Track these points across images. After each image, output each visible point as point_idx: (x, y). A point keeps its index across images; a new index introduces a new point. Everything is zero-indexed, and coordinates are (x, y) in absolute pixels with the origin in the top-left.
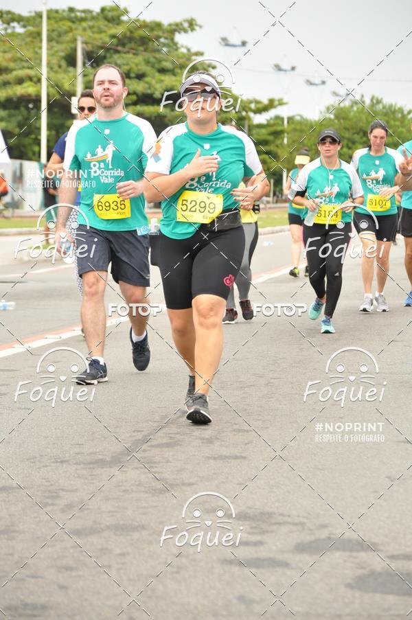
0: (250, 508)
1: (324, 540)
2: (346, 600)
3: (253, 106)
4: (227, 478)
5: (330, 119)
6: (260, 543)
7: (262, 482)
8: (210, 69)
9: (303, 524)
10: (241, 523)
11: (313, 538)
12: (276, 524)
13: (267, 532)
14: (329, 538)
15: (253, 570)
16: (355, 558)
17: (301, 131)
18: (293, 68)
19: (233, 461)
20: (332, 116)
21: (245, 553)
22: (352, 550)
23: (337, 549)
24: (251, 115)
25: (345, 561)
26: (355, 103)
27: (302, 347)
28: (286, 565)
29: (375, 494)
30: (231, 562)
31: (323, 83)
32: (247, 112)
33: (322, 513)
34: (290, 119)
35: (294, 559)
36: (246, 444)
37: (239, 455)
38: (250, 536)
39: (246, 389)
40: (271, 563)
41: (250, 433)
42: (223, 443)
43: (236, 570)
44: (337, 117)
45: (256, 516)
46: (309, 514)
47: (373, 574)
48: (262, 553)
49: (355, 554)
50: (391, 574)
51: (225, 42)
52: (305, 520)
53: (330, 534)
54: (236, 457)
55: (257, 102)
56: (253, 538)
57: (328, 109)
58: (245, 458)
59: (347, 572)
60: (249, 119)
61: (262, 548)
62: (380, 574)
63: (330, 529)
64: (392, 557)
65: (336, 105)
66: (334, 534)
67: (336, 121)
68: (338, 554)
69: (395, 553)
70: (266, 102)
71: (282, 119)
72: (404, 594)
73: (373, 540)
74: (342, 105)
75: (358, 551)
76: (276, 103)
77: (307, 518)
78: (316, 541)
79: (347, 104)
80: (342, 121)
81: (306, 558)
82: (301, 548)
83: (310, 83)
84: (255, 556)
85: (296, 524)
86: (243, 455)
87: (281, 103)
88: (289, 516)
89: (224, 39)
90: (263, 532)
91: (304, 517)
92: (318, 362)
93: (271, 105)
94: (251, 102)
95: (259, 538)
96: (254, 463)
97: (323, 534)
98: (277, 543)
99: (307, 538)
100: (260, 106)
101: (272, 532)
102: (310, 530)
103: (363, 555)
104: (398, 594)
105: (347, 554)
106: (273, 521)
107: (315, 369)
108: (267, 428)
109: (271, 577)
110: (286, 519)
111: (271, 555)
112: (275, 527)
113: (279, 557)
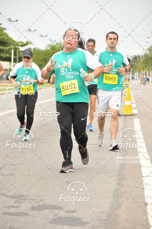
0: (15, 194)
1: (42, 205)
2: (49, 228)
3: (20, 44)
4: (7, 182)
5: (49, 50)
6: (18, 207)
7: (20, 184)
8: (4, 30)
9: (34, 199)
10: (11, 199)
11: (38, 205)
12: (24, 199)
13: (21, 202)
14: (44, 205)
15: (16, 217)
16: (54, 212)
17: (38, 54)
18: (35, 30)
19: (9, 176)
20: (49, 49)
21: (13, 210)
22: (52, 209)
23: (47, 209)
24: (19, 47)
25: (49, 213)
26: (58, 44)
27: (37, 134)
28: (27, 215)
29: (62, 188)
30: (7, 214)
31: (46, 36)
32: (18, 46)
33: (42, 195)
34: (34, 49)
35: (31, 212)
36: (14, 170)
37: (11, 174)
38: (14, 204)
39: (15, 149)
40: (22, 214)
41: (16, 165)
42: (6, 169)
43: (9, 217)
44: (51, 49)
45: (17, 196)
46: (37, 196)
47: (60, 218)
48: (19, 210)
49: (53, 211)
50: (66, 218)
51: (10, 20)
52: (35, 198)
53: (44, 203)
54: (10, 175)
55: (22, 43)
56: (15, 205)
57: (48, 46)
58: (14, 175)
59: (50, 217)
60: (19, 49)
61: (19, 209)
62: (62, 218)
63: (44, 201)
64: (67, 212)
65: (51, 44)
66: (46, 203)
67: (51, 50)
68: (47, 211)
69: (68, 210)
70: (25, 42)
71: (31, 49)
72: (70, 225)
73: (60, 205)
74: (53, 44)
75: (54, 209)
76: (29, 43)
77: (36, 197)
78: (39, 206)
79: (55, 44)
80: (53, 50)
81: (35, 212)
82: (33, 208)
83: (41, 36)
84: (16, 211)
85: (32, 199)
86: (13, 174)
87: (31, 43)
88: (29, 197)
89: (10, 19)
90: (19, 203)
91: (35, 197)
92: (42, 139)
93: (27, 44)
94: (19, 42)
95: (18, 205)
96: (17, 177)
97: (42, 203)
98: (24, 207)
99: (36, 205)
100: (23, 44)
101: (23, 203)
102: (37, 201)
103: (56, 211)
104: (69, 225)
105: (51, 210)
106: (24, 198)
107: (41, 142)
108: (23, 164)
109: (22, 219)
110: (28, 198)
111: (22, 211)
112: (24, 201)
113: (25, 212)
